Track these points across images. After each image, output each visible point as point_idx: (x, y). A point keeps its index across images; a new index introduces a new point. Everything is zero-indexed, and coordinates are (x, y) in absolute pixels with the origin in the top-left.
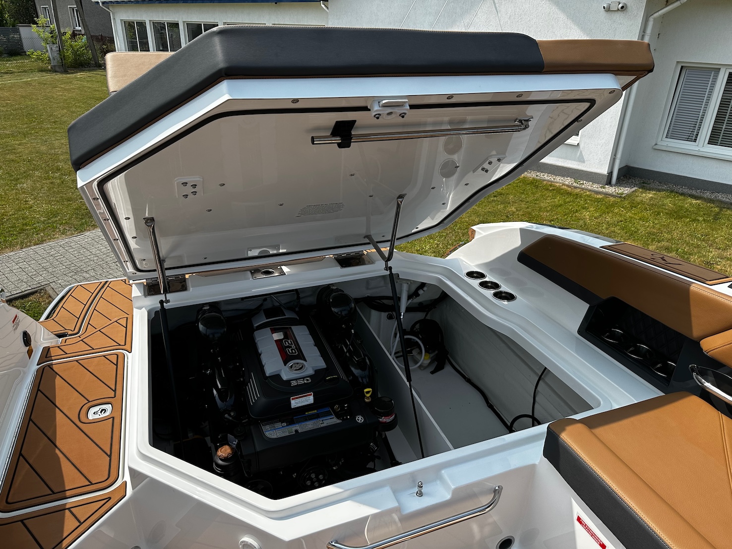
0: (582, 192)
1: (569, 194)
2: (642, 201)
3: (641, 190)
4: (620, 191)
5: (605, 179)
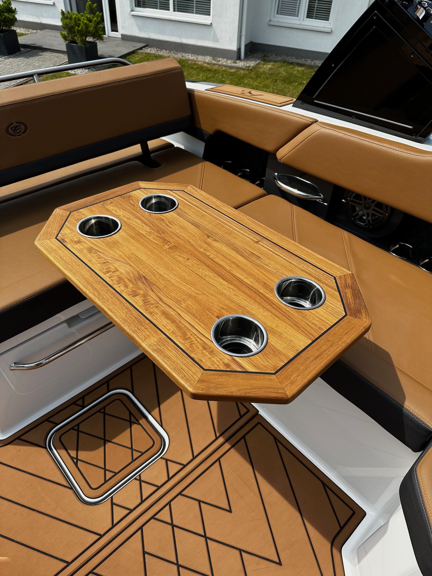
0: (219, 68)
1: (210, 70)
2: (264, 72)
3: (262, 62)
4: (248, 65)
5: (236, 55)
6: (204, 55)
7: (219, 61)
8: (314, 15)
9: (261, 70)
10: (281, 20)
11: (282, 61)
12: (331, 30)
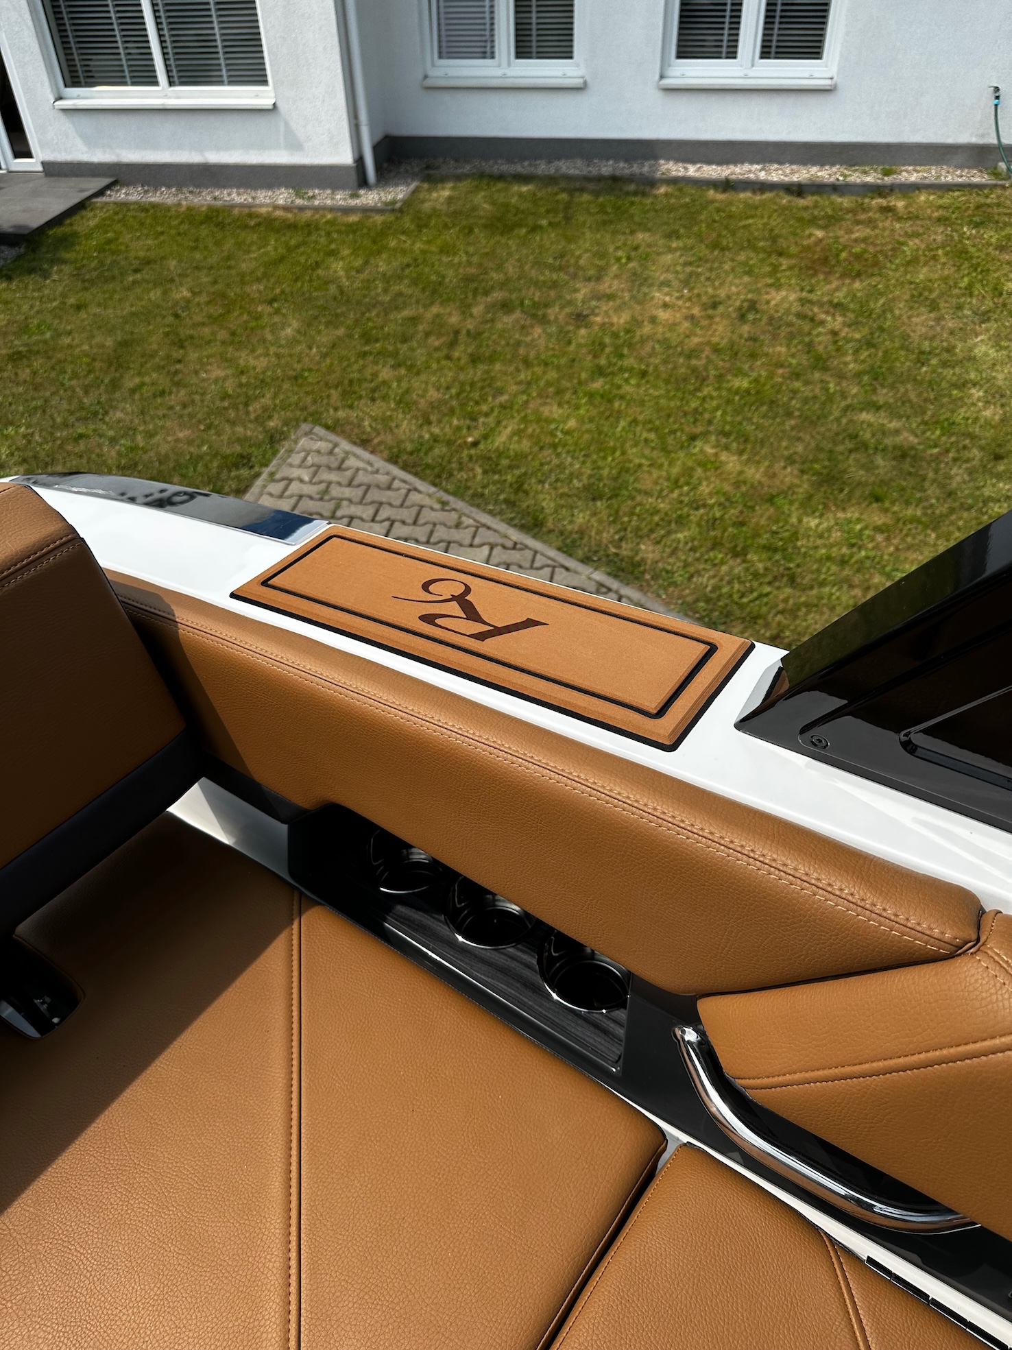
0: (317, 216)
1: (292, 227)
2: (434, 209)
3: (426, 186)
4: (389, 197)
5: (353, 177)
6: (270, 186)
7: (313, 197)
8: (534, 50)
9: (427, 206)
10: (452, 72)
11: (474, 174)
12: (581, 81)
